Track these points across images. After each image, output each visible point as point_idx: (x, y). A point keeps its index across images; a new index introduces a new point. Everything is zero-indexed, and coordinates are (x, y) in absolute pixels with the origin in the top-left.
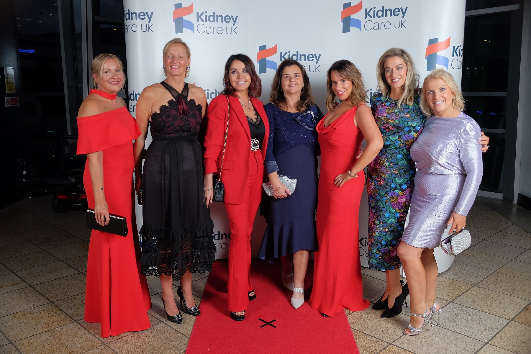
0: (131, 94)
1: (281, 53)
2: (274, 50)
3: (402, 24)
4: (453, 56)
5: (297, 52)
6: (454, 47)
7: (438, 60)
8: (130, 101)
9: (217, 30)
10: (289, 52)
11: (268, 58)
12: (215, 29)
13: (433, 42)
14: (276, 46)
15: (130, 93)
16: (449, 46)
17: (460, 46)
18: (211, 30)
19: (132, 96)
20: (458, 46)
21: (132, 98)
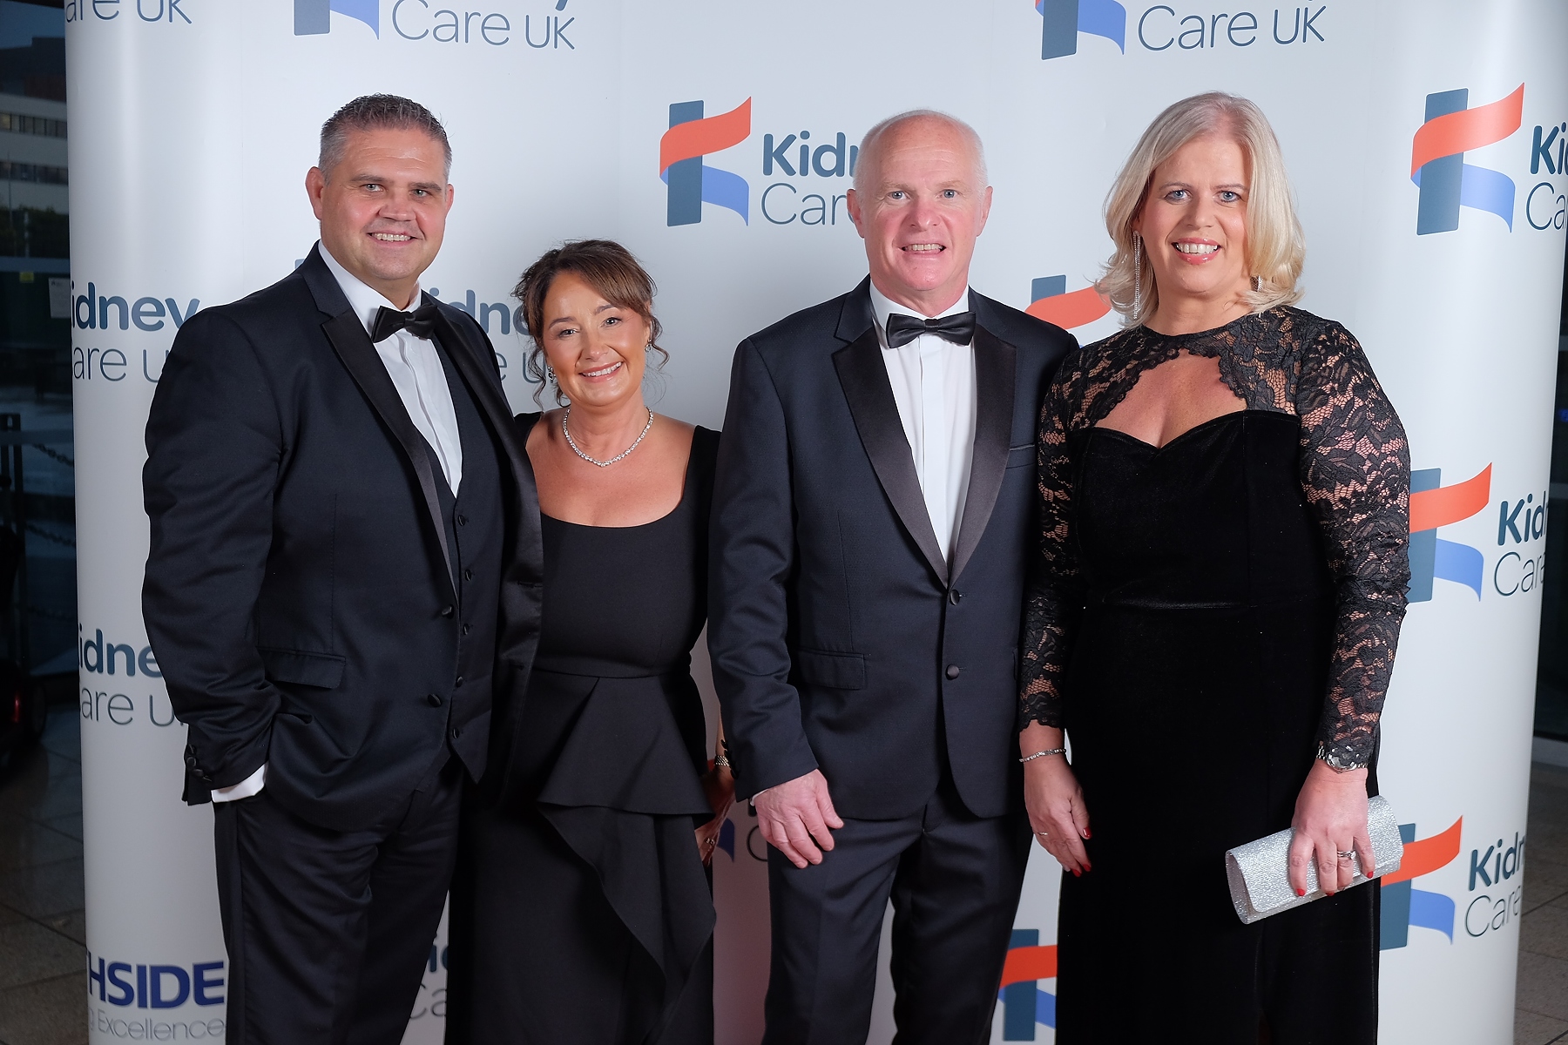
0: (82, 299)
1: (768, 139)
2: (735, 125)
3: (1307, 24)
4: (1535, 169)
5: (841, 137)
6: (1538, 130)
7: (1470, 187)
8: (76, 330)
9: (483, 28)
10: (805, 135)
11: (710, 160)
12: (475, 23)
13: (1445, 106)
14: (748, 103)
15: (76, 293)
16: (1519, 125)
17: (1564, 130)
18: (456, 25)
19: (84, 308)
20: (1556, 130)
21: (85, 317)
